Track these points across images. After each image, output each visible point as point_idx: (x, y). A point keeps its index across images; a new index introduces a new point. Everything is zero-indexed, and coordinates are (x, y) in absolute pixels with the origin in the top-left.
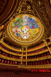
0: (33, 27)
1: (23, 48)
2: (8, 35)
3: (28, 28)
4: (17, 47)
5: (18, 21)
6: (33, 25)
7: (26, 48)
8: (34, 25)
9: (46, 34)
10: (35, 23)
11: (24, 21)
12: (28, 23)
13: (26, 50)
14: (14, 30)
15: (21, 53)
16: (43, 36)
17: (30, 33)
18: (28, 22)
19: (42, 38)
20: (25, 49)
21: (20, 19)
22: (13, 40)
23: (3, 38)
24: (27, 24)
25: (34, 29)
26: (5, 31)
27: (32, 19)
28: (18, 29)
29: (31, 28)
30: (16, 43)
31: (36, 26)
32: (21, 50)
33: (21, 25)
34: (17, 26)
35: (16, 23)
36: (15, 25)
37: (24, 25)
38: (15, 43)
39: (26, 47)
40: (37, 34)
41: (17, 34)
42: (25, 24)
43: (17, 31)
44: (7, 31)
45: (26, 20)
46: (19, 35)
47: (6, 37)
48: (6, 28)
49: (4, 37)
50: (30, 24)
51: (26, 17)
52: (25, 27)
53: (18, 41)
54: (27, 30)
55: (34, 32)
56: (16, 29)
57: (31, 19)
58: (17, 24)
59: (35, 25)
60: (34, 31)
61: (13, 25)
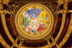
0: (38, 15)
2: (23, 37)
3: (35, 19)
5: (23, 21)
8: (36, 13)
10: (34, 11)
11: (26, 17)
12: (31, 16)
16: (50, 10)
18: (29, 15)
21: (23, 19)
24: (31, 17)
26: (19, 35)
27: (29, 10)
29: (37, 17)
31: (37, 11)
33: (29, 22)
35: (23, 23)
36: (24, 25)
39: (50, 37)
40: (47, 16)
43: (30, 29)
44: (20, 34)
45: (27, 15)
48: (18, 32)
50: (33, 15)
51: (25, 14)
52: (32, 20)
55: (43, 17)
56: (28, 28)
58: (25, 24)
59: (36, 12)
60: (41, 16)
61: (23, 27)
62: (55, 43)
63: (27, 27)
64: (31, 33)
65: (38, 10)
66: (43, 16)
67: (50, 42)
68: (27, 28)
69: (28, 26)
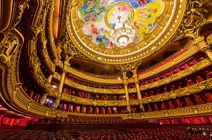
1: (124, 74)
2: (76, 48)
3: (124, 9)
4: (108, 74)
7: (135, 72)
13: (135, 75)
14: (86, 30)
15: (121, 86)
16: (185, 17)
17: (135, 23)
19: (180, 28)
20: (130, 74)
22: (92, 57)
23: (68, 58)
25: (148, 6)
26: (66, 40)
28: (96, 24)
29: (136, 6)
30: (103, 64)
32: (119, 78)
33: (103, 8)
34: (91, 16)
35: (85, 6)
36: (85, 12)
38: (99, 63)
39: (133, 67)
40: (161, 19)
41: (99, 39)
43: (95, 31)
44: (69, 39)
46: (104, 41)
47: (75, 56)
48: (66, 30)
49: (70, 55)
52: (116, 8)
53: (107, 58)
54: (125, 15)
55: (149, 16)
56: (92, 26)
58: (88, 9)
60: (146, 12)
61: (80, 17)
62: (136, 80)
63: (91, 22)
64: (94, 41)
67: (127, 75)
68: (90, 25)
69: (94, 20)
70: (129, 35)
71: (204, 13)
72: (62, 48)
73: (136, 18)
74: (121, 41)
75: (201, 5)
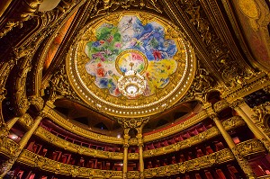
0: (157, 55)
1: (127, 131)
3: (139, 58)
4: (105, 128)
5: (102, 35)
6: (157, 47)
7: (140, 130)
8: (160, 48)
9: (203, 73)
10: (162, 40)
11: (124, 34)
12: (139, 41)
13: (140, 135)
14: (91, 68)
15: (119, 148)
17: (148, 75)
18: (138, 38)
19: (191, 89)
20: (133, 133)
21: (109, 30)
22: (89, 102)
23: (55, 97)
24: (135, 46)
25: (162, 61)
26: (59, 73)
27: (150, 26)
28: (104, 65)
29: (151, 59)
30: (102, 114)
31: (165, 49)
32: (119, 137)
33: (116, 51)
34: (101, 55)
35: (97, 43)
36: (95, 50)
37: (124, 47)
38: (97, 112)
39: (139, 124)
40: (173, 78)
41: (104, 82)
42: (128, 45)
43: (101, 72)
44: (65, 73)
45: (131, 33)
46: (109, 85)
47: (66, 95)
48: (64, 62)
49: (58, 94)
50: (145, 45)
51: (130, 22)
52: (131, 54)
53: (108, 106)
54: (138, 64)
55: (162, 72)
56: (100, 65)
57: (148, 28)
58: (99, 47)
59: (162, 47)
60: (160, 66)
61: (87, 52)
62: (140, 142)
63: (98, 61)
64: (97, 83)
65: (172, 47)
66: (166, 70)
67: (129, 134)
68: (96, 64)
69: (103, 60)
70: (139, 86)
71: (210, 81)
72: (50, 83)
73: (149, 69)
74: (129, 90)
75: (207, 73)
